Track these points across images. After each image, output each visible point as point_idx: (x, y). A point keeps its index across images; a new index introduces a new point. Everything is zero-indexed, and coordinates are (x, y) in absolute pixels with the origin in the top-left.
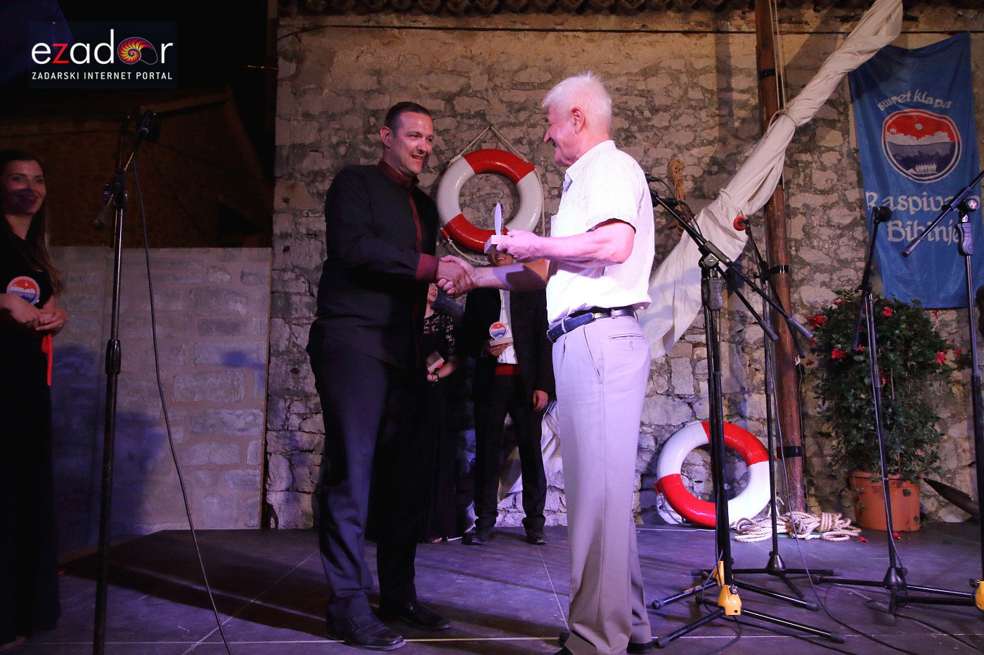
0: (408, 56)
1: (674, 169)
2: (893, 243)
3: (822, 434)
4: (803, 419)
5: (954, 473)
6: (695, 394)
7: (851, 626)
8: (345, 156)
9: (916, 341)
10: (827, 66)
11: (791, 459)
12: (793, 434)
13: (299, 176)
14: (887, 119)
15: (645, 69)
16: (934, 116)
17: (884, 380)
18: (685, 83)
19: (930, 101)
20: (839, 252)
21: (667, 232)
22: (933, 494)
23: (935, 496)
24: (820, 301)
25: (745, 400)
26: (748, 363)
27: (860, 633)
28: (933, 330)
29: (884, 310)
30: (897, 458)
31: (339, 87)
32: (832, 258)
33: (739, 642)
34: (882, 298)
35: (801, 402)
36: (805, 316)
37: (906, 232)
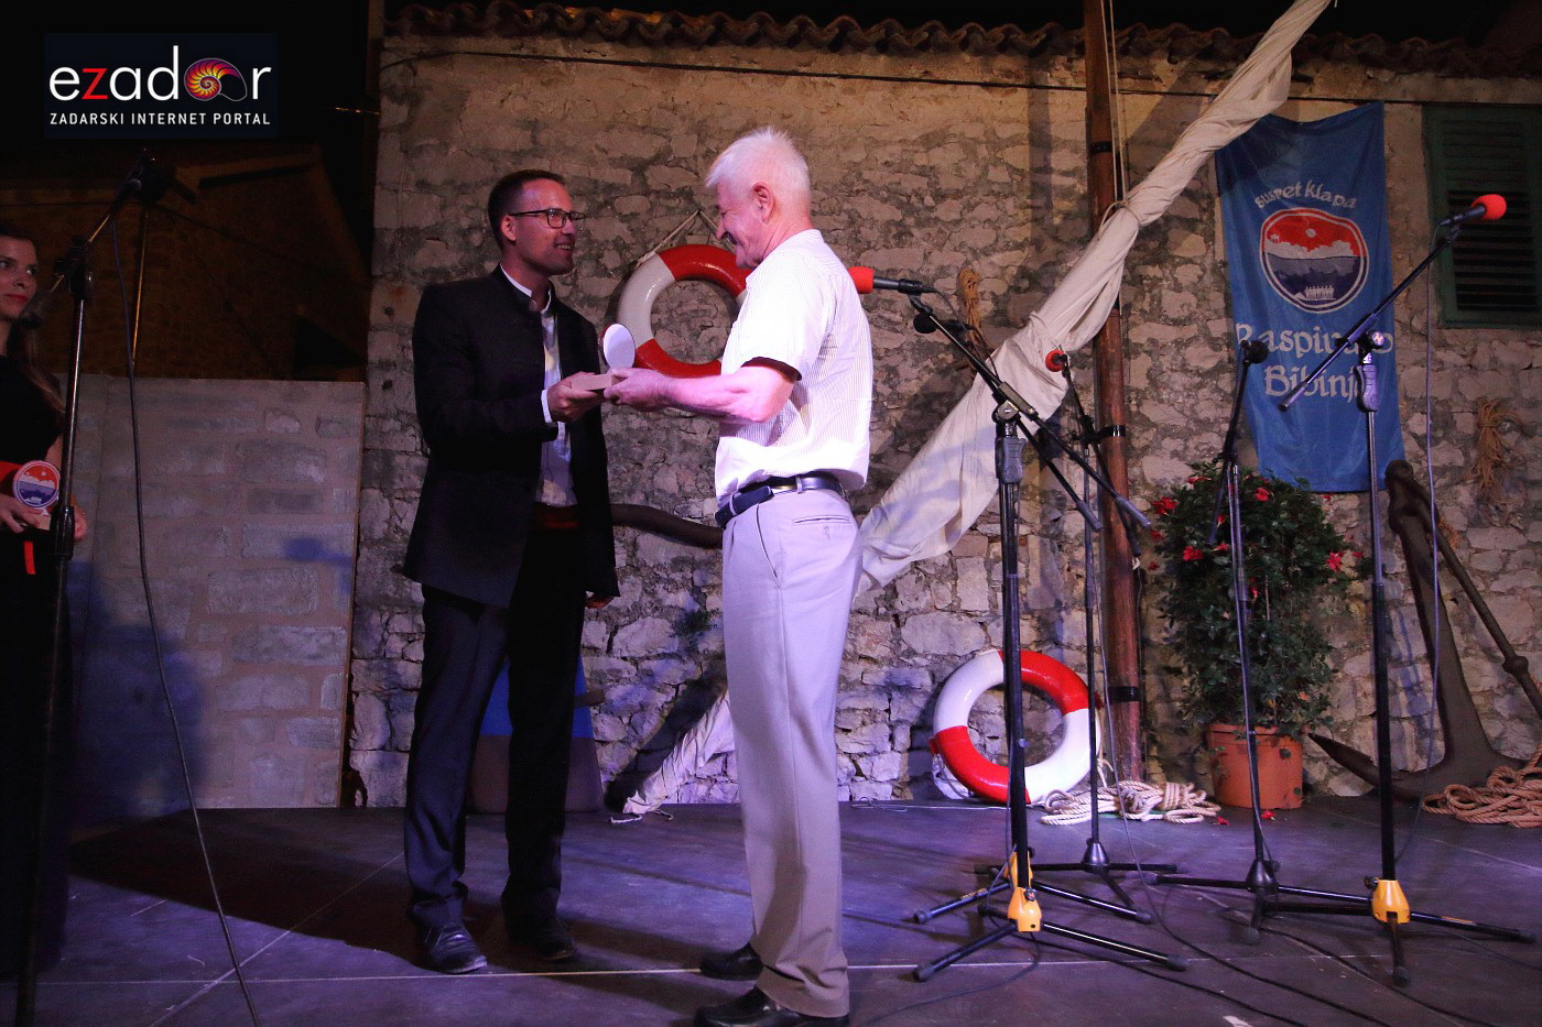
0: (578, 103)
1: (965, 282)
2: (1273, 399)
3: (1169, 670)
4: (1143, 648)
5: (1352, 726)
6: (991, 611)
7: (1198, 946)
8: (480, 247)
9: (1301, 537)
10: (1184, 140)
11: (1124, 705)
12: (1127, 669)
13: (408, 276)
14: (1266, 221)
15: (928, 135)
16: (1333, 219)
17: (1255, 592)
18: (984, 158)
19: (1327, 196)
20: (1197, 409)
21: (955, 374)
22: (1321, 756)
23: (1324, 759)
24: (1170, 478)
25: (1062, 620)
26: (1067, 566)
27: (1211, 956)
28: (1325, 522)
29: (1258, 492)
30: (1272, 704)
31: (473, 144)
32: (1188, 417)
33: (1034, 972)
34: (1255, 474)
35: (1140, 622)
36: (1148, 499)
37: (1290, 381)
